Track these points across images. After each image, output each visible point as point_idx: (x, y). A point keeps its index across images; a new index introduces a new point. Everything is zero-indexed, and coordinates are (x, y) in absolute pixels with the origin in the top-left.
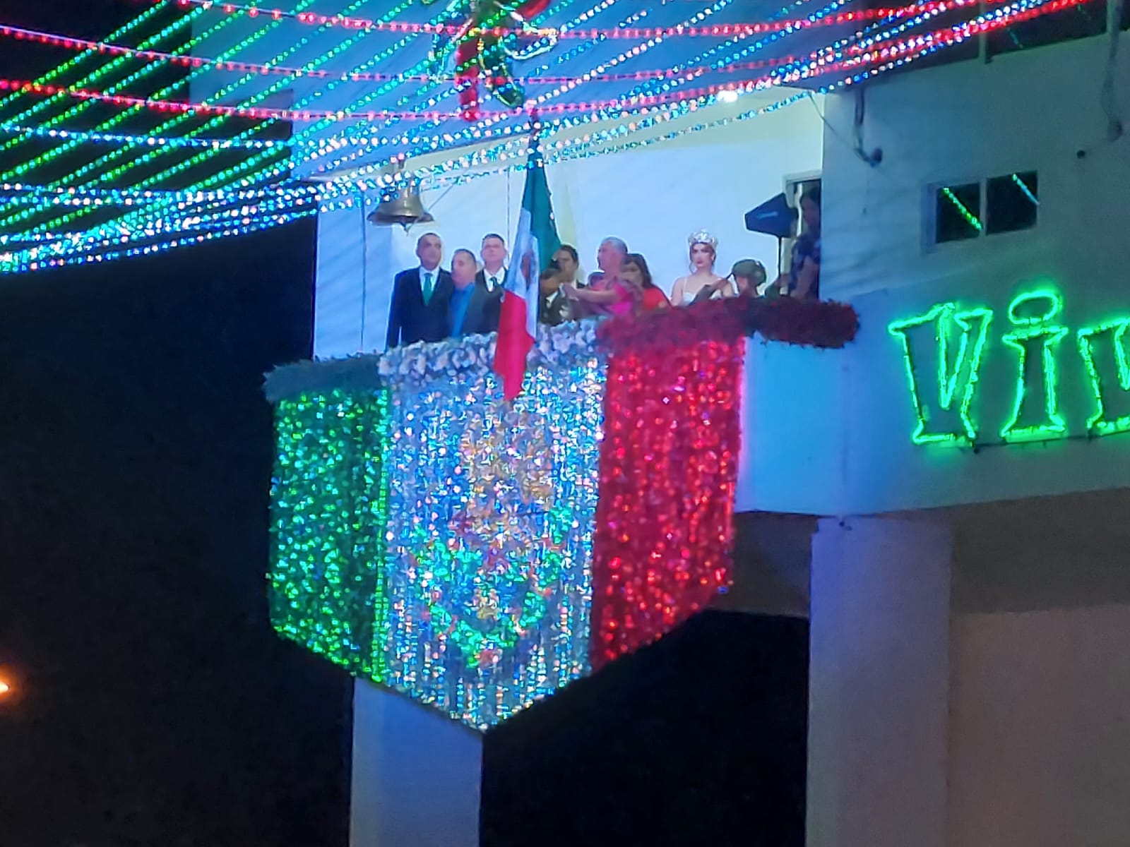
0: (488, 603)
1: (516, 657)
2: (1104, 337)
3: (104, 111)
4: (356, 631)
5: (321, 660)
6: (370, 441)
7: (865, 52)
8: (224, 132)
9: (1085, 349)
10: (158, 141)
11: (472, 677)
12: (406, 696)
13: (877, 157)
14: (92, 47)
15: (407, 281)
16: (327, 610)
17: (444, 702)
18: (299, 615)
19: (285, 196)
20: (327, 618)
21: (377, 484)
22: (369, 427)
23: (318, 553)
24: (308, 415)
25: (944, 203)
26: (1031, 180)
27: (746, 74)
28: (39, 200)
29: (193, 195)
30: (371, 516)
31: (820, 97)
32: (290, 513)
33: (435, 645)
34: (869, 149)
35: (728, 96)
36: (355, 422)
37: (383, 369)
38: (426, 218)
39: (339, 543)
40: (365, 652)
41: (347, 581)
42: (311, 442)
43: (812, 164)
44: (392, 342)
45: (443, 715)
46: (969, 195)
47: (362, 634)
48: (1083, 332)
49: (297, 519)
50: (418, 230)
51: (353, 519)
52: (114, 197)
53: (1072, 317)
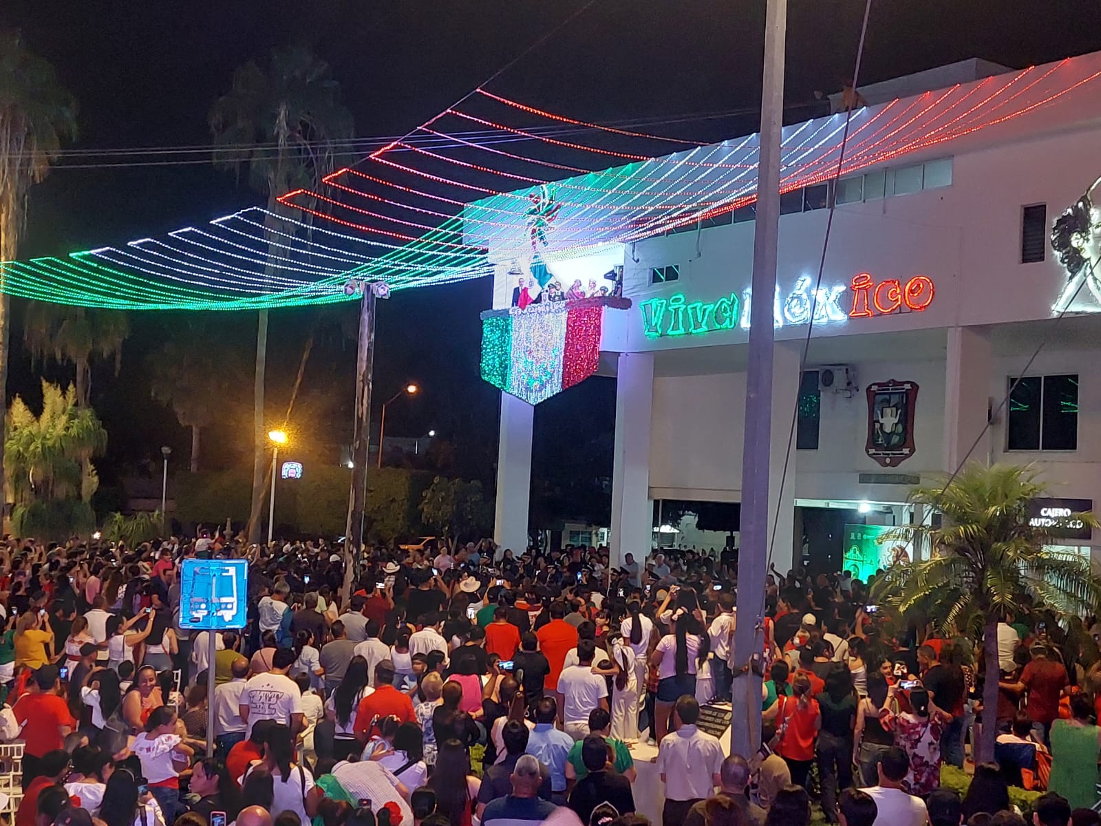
0: (536, 373)
1: (543, 387)
2: (695, 308)
3: (437, 246)
4: (503, 379)
5: (494, 386)
6: (507, 331)
7: (635, 235)
8: (468, 252)
9: (690, 311)
10: (451, 255)
11: (532, 391)
12: (515, 395)
13: (638, 261)
14: (435, 229)
15: (516, 290)
16: (495, 373)
17: (524, 397)
18: (489, 374)
19: (486, 269)
20: (495, 376)
21: (508, 342)
22: (507, 327)
23: (494, 359)
24: (491, 323)
25: (654, 272)
26: (677, 267)
27: (606, 239)
28: (420, 268)
29: (458, 269)
30: (506, 350)
31: (624, 245)
32: (486, 349)
33: (522, 383)
34: (636, 259)
35: (600, 244)
36: (503, 326)
37: (511, 312)
39: (498, 357)
40: (505, 384)
41: (500, 366)
42: (492, 331)
43: (621, 262)
44: (513, 306)
45: (524, 401)
46: (661, 270)
47: (504, 380)
48: (689, 307)
49: (488, 350)
50: (520, 276)
51: (502, 351)
52: (441, 269)
53: (687, 303)
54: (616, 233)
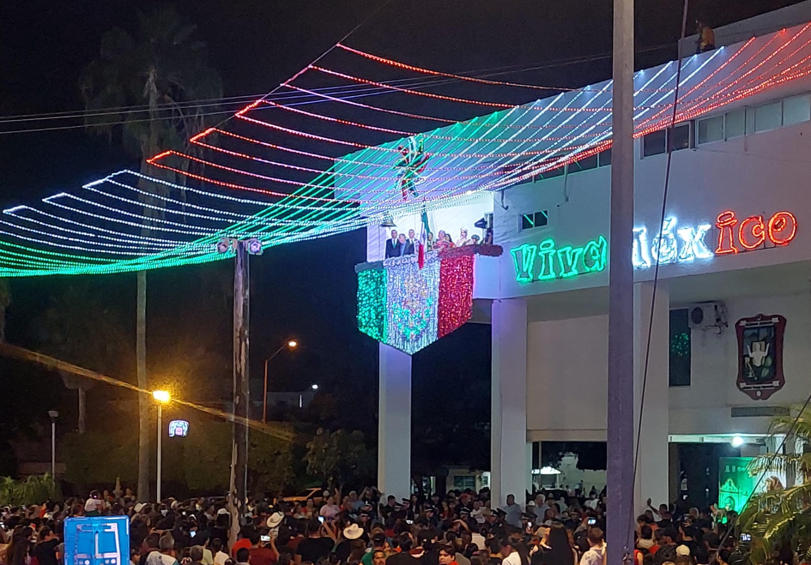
0: (412, 323)
1: (418, 337)
2: (564, 252)
3: (310, 201)
4: (379, 330)
5: (371, 338)
6: (382, 283)
7: (502, 181)
8: (341, 206)
9: (560, 256)
10: (323, 209)
11: (408, 341)
12: (392, 346)
13: (507, 208)
14: (306, 185)
15: (389, 241)
16: (372, 325)
17: (401, 347)
18: (365, 326)
19: (357, 222)
20: (372, 327)
21: (383, 294)
22: (381, 279)
23: (370, 311)
24: (366, 276)
25: (524, 218)
26: (546, 212)
27: (474, 188)
28: (293, 224)
29: (333, 222)
30: (382, 301)
31: (492, 192)
32: (362, 301)
33: (399, 333)
34: (505, 206)
35: (469, 193)
36: (378, 278)
37: (384, 264)
38: (395, 226)
39: (374, 308)
40: (382, 335)
41: (377, 317)
42: (367, 283)
43: (491, 210)
44: (386, 258)
45: (402, 351)
46: (530, 216)
47: (381, 331)
48: (558, 251)
49: (364, 303)
50: (392, 228)
51: (378, 302)
52: (314, 223)
53: (556, 247)
54: (484, 182)
